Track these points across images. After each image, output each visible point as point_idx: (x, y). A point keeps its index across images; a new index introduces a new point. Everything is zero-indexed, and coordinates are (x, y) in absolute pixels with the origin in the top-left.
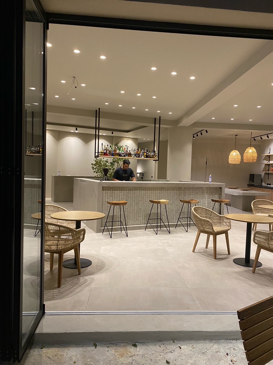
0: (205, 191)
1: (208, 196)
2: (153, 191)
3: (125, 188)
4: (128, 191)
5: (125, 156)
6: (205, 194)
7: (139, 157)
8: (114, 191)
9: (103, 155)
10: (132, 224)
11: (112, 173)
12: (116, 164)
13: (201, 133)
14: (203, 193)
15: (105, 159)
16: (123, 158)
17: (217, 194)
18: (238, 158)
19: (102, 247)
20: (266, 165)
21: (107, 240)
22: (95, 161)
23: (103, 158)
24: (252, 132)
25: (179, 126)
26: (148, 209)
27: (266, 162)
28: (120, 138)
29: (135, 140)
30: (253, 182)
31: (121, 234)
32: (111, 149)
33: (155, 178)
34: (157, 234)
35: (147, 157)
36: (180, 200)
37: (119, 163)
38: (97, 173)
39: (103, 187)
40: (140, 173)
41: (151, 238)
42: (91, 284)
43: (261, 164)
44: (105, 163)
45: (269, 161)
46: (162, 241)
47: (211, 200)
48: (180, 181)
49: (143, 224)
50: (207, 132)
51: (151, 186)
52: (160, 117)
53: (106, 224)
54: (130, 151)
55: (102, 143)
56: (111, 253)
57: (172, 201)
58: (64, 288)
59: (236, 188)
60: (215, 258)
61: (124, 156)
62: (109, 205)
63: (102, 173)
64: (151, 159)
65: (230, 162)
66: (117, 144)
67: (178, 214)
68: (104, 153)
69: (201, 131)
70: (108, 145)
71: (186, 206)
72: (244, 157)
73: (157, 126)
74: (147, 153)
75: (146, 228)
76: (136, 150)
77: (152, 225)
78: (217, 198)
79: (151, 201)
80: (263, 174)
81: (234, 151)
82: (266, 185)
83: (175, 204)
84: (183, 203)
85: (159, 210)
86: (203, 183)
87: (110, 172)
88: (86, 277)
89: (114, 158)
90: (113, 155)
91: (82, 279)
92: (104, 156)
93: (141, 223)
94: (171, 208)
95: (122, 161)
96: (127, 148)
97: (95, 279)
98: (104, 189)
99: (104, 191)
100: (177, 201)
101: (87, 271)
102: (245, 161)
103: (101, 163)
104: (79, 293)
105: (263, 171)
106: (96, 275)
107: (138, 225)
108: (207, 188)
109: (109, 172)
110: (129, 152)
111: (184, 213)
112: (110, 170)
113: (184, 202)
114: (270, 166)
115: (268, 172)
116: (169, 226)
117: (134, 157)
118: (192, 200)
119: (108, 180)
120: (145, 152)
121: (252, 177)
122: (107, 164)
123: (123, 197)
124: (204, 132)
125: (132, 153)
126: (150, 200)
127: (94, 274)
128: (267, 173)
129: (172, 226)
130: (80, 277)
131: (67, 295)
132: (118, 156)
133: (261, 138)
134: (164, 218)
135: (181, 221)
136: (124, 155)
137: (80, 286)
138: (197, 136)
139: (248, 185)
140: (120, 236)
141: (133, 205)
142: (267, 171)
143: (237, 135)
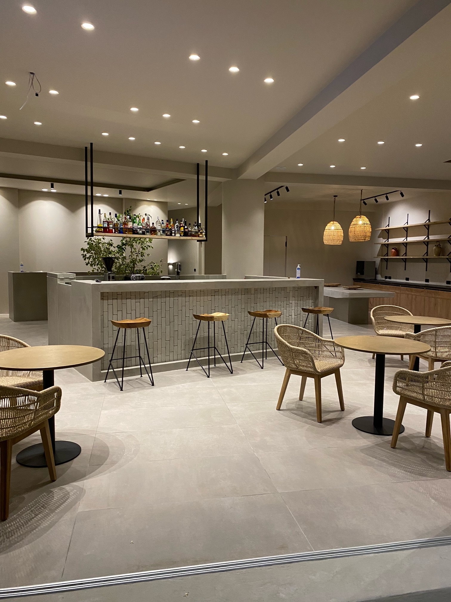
0: (291, 294)
1: (296, 302)
2: (198, 298)
3: (145, 294)
4: (152, 300)
5: (145, 234)
6: (291, 298)
7: (171, 235)
8: (124, 301)
9: (101, 232)
10: (163, 361)
11: (121, 265)
12: (128, 248)
13: (278, 192)
14: (287, 297)
15: (107, 239)
16: (141, 238)
17: (310, 298)
18: (339, 234)
19: (103, 412)
20: (383, 245)
21: (113, 396)
22: (88, 244)
23: (103, 239)
24: (362, 191)
25: (241, 179)
26: (191, 330)
27: (383, 241)
28: (136, 202)
29: (162, 205)
30: (362, 273)
31: (141, 380)
32: (116, 220)
33: (200, 273)
34: (208, 377)
35: (186, 234)
36: (249, 313)
37: (135, 247)
38: (91, 265)
39: (102, 294)
40: (173, 264)
41: (197, 387)
42: (78, 503)
43: (375, 244)
44: (107, 248)
45: (388, 239)
46: (219, 391)
47: (302, 308)
48: (246, 278)
49: (182, 358)
50: (288, 190)
51: (195, 289)
52: (207, 161)
53: (110, 364)
54: (153, 224)
55: (100, 210)
56: (121, 424)
57: (233, 313)
58: (15, 519)
59: (336, 286)
60: (319, 420)
61: (143, 233)
62: (116, 328)
63: (101, 265)
64: (194, 238)
65: (326, 242)
66: (128, 212)
67: (245, 336)
68: (105, 229)
69: (277, 189)
70: (110, 214)
71: (258, 321)
72: (349, 234)
73: (202, 178)
74: (186, 227)
75: (188, 365)
76: (165, 222)
77: (198, 359)
78: (310, 305)
79: (197, 317)
80: (378, 260)
81: (332, 222)
82: (384, 279)
83: (240, 320)
84: (253, 317)
85: (212, 330)
86: (286, 279)
87: (118, 264)
88: (67, 487)
89: (124, 238)
90: (121, 231)
91: (57, 493)
92: (103, 234)
93: (179, 358)
94: (233, 326)
95: (139, 243)
96: (148, 219)
97: (85, 491)
98: (104, 296)
99: (105, 302)
100: (243, 313)
101: (69, 471)
102: (351, 240)
103: (99, 248)
104: (50, 531)
105: (378, 255)
106: (89, 478)
107: (174, 361)
108: (294, 287)
109: (116, 263)
110: (151, 225)
111: (255, 334)
112: (118, 260)
113: (256, 315)
114: (390, 247)
115: (387, 257)
116: (230, 359)
117: (161, 235)
118: (270, 311)
119: (114, 279)
120: (183, 226)
121: (361, 266)
122: (112, 248)
123: (142, 312)
124: (282, 191)
125: (159, 228)
126: (194, 315)
127: (85, 476)
128: (384, 258)
129: (236, 358)
130: (54, 487)
131: (20, 541)
132: (130, 234)
133: (376, 200)
134: (220, 345)
135: (251, 348)
136: (143, 231)
137: (52, 511)
138: (271, 197)
139: (354, 279)
140: (140, 386)
141: (164, 325)
142: (384, 256)
143: (337, 196)
